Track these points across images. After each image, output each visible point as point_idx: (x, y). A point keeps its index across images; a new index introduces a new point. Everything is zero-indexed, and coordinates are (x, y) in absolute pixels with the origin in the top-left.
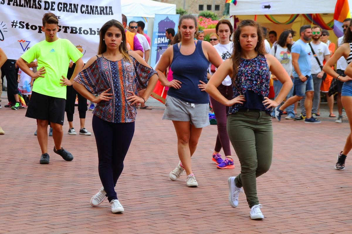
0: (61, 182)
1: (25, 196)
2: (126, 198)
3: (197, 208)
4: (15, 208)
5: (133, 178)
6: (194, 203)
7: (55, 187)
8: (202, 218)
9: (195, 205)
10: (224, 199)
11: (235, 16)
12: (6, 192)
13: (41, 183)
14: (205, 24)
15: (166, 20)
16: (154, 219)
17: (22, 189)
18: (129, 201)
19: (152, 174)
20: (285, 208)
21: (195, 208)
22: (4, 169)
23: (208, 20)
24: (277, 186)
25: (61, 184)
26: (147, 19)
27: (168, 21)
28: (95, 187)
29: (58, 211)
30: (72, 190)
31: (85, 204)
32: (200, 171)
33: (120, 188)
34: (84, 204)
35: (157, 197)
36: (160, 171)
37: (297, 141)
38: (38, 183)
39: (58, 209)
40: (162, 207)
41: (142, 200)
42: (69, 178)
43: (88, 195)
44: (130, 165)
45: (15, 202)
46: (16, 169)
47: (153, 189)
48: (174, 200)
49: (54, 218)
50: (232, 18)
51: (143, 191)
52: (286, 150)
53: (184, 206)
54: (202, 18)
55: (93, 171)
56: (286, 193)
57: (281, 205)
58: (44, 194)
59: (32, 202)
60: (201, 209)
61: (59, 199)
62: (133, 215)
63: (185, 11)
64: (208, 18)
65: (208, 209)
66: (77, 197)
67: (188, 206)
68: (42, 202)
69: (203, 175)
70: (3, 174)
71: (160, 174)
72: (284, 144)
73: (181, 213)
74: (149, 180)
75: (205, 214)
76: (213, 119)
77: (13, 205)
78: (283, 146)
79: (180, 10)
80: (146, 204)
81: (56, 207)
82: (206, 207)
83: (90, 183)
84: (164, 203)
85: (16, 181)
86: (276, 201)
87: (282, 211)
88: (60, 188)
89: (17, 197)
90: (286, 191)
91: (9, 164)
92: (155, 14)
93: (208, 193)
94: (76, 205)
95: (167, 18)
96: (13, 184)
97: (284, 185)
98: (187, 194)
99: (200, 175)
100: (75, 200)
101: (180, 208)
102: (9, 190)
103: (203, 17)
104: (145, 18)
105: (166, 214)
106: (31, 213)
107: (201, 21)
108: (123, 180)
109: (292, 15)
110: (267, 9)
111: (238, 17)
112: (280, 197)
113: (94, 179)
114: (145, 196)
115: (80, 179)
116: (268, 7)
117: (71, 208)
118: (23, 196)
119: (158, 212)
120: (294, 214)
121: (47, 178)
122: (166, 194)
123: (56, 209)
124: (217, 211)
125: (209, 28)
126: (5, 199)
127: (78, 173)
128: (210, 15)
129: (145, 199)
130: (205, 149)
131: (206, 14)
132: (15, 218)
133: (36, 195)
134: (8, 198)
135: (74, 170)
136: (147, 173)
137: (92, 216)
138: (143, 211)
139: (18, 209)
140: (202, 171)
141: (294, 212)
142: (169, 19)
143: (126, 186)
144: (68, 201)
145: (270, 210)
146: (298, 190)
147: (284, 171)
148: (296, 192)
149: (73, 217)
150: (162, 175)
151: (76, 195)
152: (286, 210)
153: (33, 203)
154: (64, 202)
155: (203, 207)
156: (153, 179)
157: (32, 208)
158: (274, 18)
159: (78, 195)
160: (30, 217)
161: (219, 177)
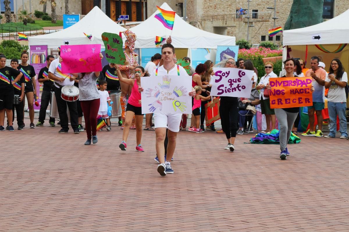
0: (123, 197)
1: (91, 209)
2: (179, 211)
3: (242, 220)
4: (81, 219)
5: (187, 192)
6: (240, 215)
7: (118, 201)
8: (245, 229)
9: (240, 217)
10: (267, 212)
11: (288, 46)
12: (76, 206)
13: (106, 197)
14: (265, 53)
15: (227, 51)
16: (202, 230)
17: (89, 202)
18: (181, 213)
19: (205, 189)
20: (322, 220)
21: (240, 220)
22: (76, 184)
23: (267, 49)
24: (317, 200)
25: (124, 198)
26: (209, 50)
27: (229, 51)
28: (152, 201)
29: (118, 222)
30: (132, 203)
31: (143, 216)
32: (249, 186)
33: (175, 202)
34: (141, 216)
35: (207, 210)
36: (213, 187)
37: (342, 159)
38: (104, 197)
39: (118, 221)
40: (210, 219)
41: (193, 212)
42: (131, 193)
43: (146, 208)
44: (187, 181)
45: (82, 214)
46: (86, 185)
47: (204, 202)
48: (222, 213)
49: (114, 228)
50: (285, 48)
51: (195, 205)
52: (330, 167)
53: (230, 218)
54: (261, 48)
55: (153, 186)
56: (325, 207)
57: (319, 218)
58: (108, 207)
59: (96, 215)
60: (245, 221)
61: (121, 212)
62: (183, 226)
63: (248, 42)
64: (268, 48)
65: (252, 221)
66: (136, 210)
67: (234, 218)
68: (105, 214)
69: (251, 190)
70: (75, 189)
71: (212, 189)
72: (329, 162)
73: (227, 224)
74: (201, 194)
75: (249, 226)
76: (266, 139)
77: (80, 217)
78: (328, 163)
79: (243, 41)
80: (197, 216)
81: (117, 218)
82: (250, 219)
83: (149, 197)
84: (212, 216)
85: (85, 195)
86: (314, 213)
87: (318, 223)
88: (122, 202)
89: (84, 210)
90: (325, 205)
91: (82, 180)
92: (218, 46)
93: (253, 206)
94: (135, 217)
95: (228, 49)
96: (83, 198)
97: (324, 199)
98: (234, 207)
99: (248, 190)
100: (134, 212)
101: (226, 219)
102: (78, 203)
103: (263, 47)
104: (208, 49)
105: (213, 225)
106: (95, 224)
107: (261, 51)
108: (179, 194)
109: (341, 45)
110: (317, 40)
111: (291, 47)
112: (319, 210)
113: (153, 194)
114: (196, 209)
115: (141, 193)
116: (318, 38)
117: (129, 220)
118: (90, 209)
119: (206, 224)
120: (329, 225)
121: (112, 193)
122: (215, 207)
123: (116, 221)
124: (259, 222)
125: (268, 57)
126: (73, 211)
127: (140, 188)
128: (270, 45)
129: (196, 211)
130: (256, 166)
131: (266, 45)
132: (80, 228)
133: (101, 208)
134: (77, 211)
135: (137, 185)
136: (201, 188)
137: (147, 227)
138: (193, 223)
139: (84, 220)
140: (250, 186)
141: (330, 224)
142: (230, 50)
143: (180, 199)
144: (128, 213)
145: (308, 222)
146: (336, 203)
147: (325, 186)
148: (335, 206)
149: (130, 228)
150: (214, 190)
151: (135, 208)
152: (323, 222)
153: (98, 215)
154: (125, 214)
155: (246, 219)
156: (205, 193)
157: (96, 219)
158: (324, 47)
159: (137, 208)
160: (94, 227)
161: (265, 192)
